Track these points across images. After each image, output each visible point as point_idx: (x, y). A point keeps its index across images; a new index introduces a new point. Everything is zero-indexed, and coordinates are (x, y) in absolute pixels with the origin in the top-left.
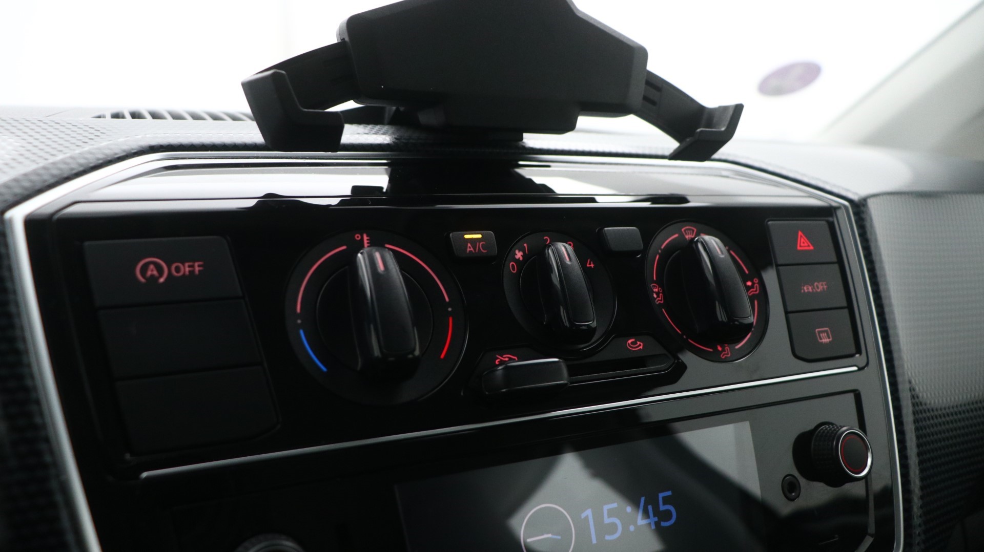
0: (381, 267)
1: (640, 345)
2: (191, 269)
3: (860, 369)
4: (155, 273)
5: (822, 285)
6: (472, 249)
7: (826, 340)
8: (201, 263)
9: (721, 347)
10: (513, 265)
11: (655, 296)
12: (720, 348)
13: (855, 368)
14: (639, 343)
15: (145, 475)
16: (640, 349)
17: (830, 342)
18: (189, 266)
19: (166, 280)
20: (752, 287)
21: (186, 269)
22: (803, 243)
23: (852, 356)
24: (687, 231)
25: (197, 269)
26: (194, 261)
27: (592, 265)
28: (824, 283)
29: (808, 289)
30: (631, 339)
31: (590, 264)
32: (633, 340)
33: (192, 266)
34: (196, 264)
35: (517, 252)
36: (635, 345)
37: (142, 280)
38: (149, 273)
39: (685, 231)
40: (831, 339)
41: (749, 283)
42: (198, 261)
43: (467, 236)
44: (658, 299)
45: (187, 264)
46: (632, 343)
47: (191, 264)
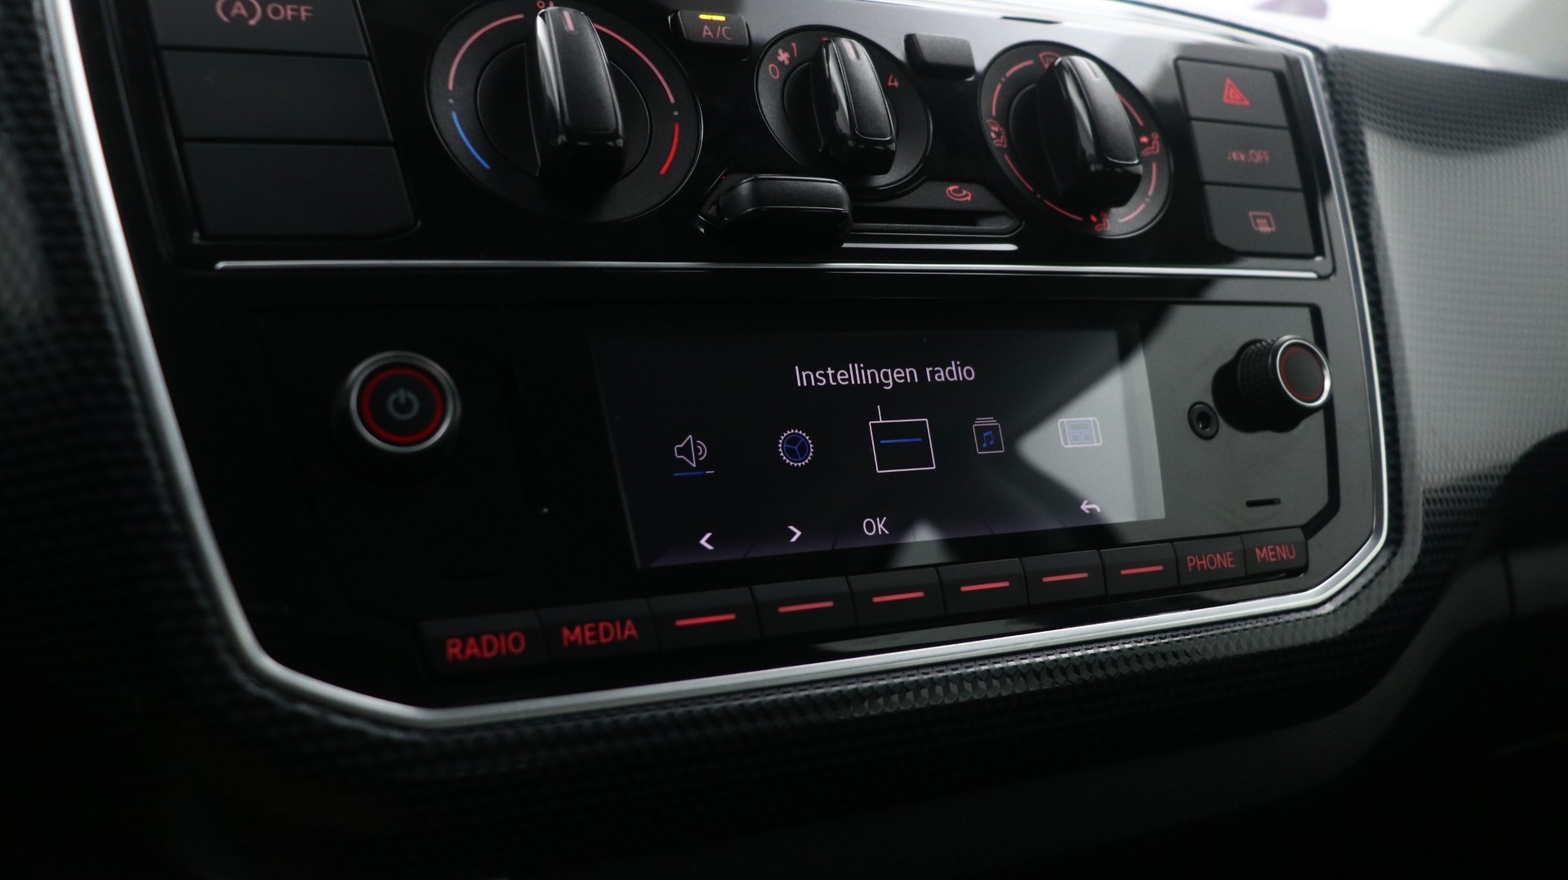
0: (570, 26)
1: (967, 195)
2: (295, 13)
3: (1321, 278)
4: (244, 12)
5: (1262, 155)
6: (710, 33)
7: (1265, 229)
8: (309, 8)
9: (1096, 217)
10: (773, 68)
11: (993, 135)
12: (1093, 219)
13: (1312, 275)
14: (965, 192)
15: (221, 265)
16: (967, 200)
17: (1272, 232)
18: (292, 10)
19: (259, 23)
20: (1149, 144)
21: (288, 12)
22: (1233, 94)
23: (1310, 257)
24: (1047, 59)
25: (303, 14)
26: (300, 4)
27: (896, 84)
28: (1265, 152)
29: (1238, 156)
30: (953, 185)
31: (893, 81)
32: (956, 187)
33: (298, 10)
34: (303, 8)
35: (780, 51)
36: (959, 195)
37: (225, 19)
38: (235, 12)
39: (1044, 57)
40: (1273, 229)
41: (1144, 140)
42: (305, 4)
43: (703, 17)
44: (997, 140)
45: (289, 7)
46: (954, 191)
47: (295, 7)
